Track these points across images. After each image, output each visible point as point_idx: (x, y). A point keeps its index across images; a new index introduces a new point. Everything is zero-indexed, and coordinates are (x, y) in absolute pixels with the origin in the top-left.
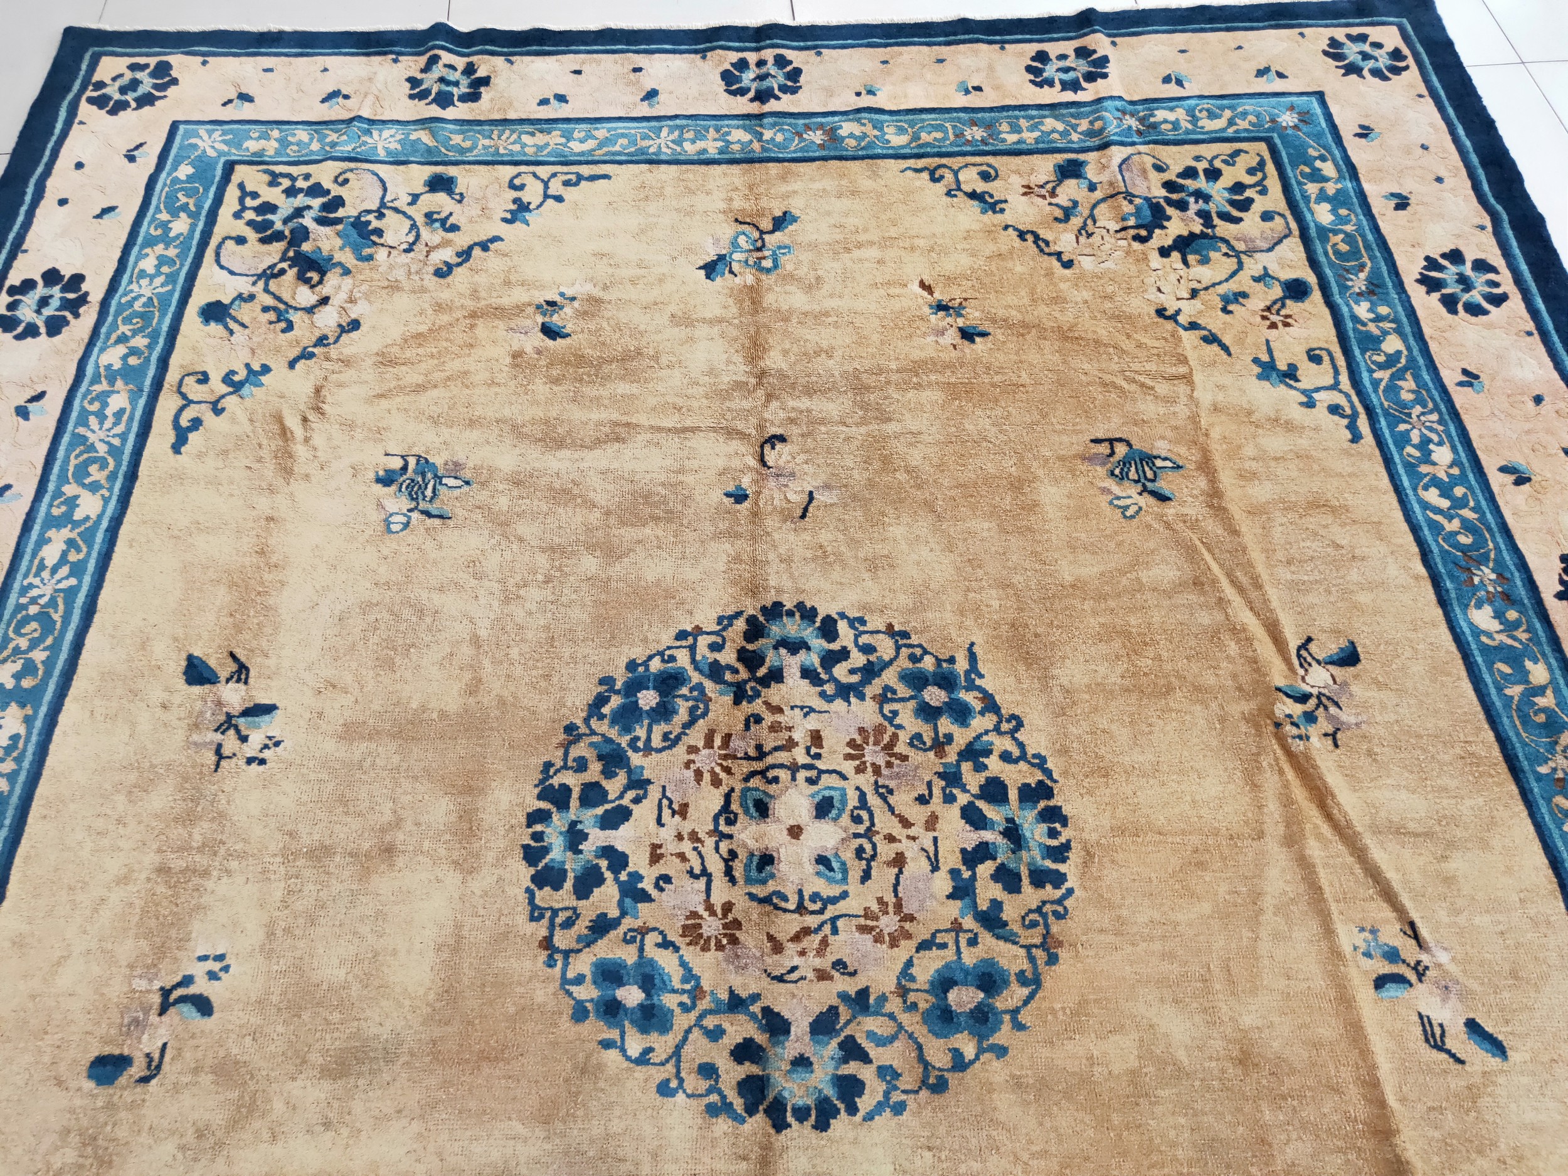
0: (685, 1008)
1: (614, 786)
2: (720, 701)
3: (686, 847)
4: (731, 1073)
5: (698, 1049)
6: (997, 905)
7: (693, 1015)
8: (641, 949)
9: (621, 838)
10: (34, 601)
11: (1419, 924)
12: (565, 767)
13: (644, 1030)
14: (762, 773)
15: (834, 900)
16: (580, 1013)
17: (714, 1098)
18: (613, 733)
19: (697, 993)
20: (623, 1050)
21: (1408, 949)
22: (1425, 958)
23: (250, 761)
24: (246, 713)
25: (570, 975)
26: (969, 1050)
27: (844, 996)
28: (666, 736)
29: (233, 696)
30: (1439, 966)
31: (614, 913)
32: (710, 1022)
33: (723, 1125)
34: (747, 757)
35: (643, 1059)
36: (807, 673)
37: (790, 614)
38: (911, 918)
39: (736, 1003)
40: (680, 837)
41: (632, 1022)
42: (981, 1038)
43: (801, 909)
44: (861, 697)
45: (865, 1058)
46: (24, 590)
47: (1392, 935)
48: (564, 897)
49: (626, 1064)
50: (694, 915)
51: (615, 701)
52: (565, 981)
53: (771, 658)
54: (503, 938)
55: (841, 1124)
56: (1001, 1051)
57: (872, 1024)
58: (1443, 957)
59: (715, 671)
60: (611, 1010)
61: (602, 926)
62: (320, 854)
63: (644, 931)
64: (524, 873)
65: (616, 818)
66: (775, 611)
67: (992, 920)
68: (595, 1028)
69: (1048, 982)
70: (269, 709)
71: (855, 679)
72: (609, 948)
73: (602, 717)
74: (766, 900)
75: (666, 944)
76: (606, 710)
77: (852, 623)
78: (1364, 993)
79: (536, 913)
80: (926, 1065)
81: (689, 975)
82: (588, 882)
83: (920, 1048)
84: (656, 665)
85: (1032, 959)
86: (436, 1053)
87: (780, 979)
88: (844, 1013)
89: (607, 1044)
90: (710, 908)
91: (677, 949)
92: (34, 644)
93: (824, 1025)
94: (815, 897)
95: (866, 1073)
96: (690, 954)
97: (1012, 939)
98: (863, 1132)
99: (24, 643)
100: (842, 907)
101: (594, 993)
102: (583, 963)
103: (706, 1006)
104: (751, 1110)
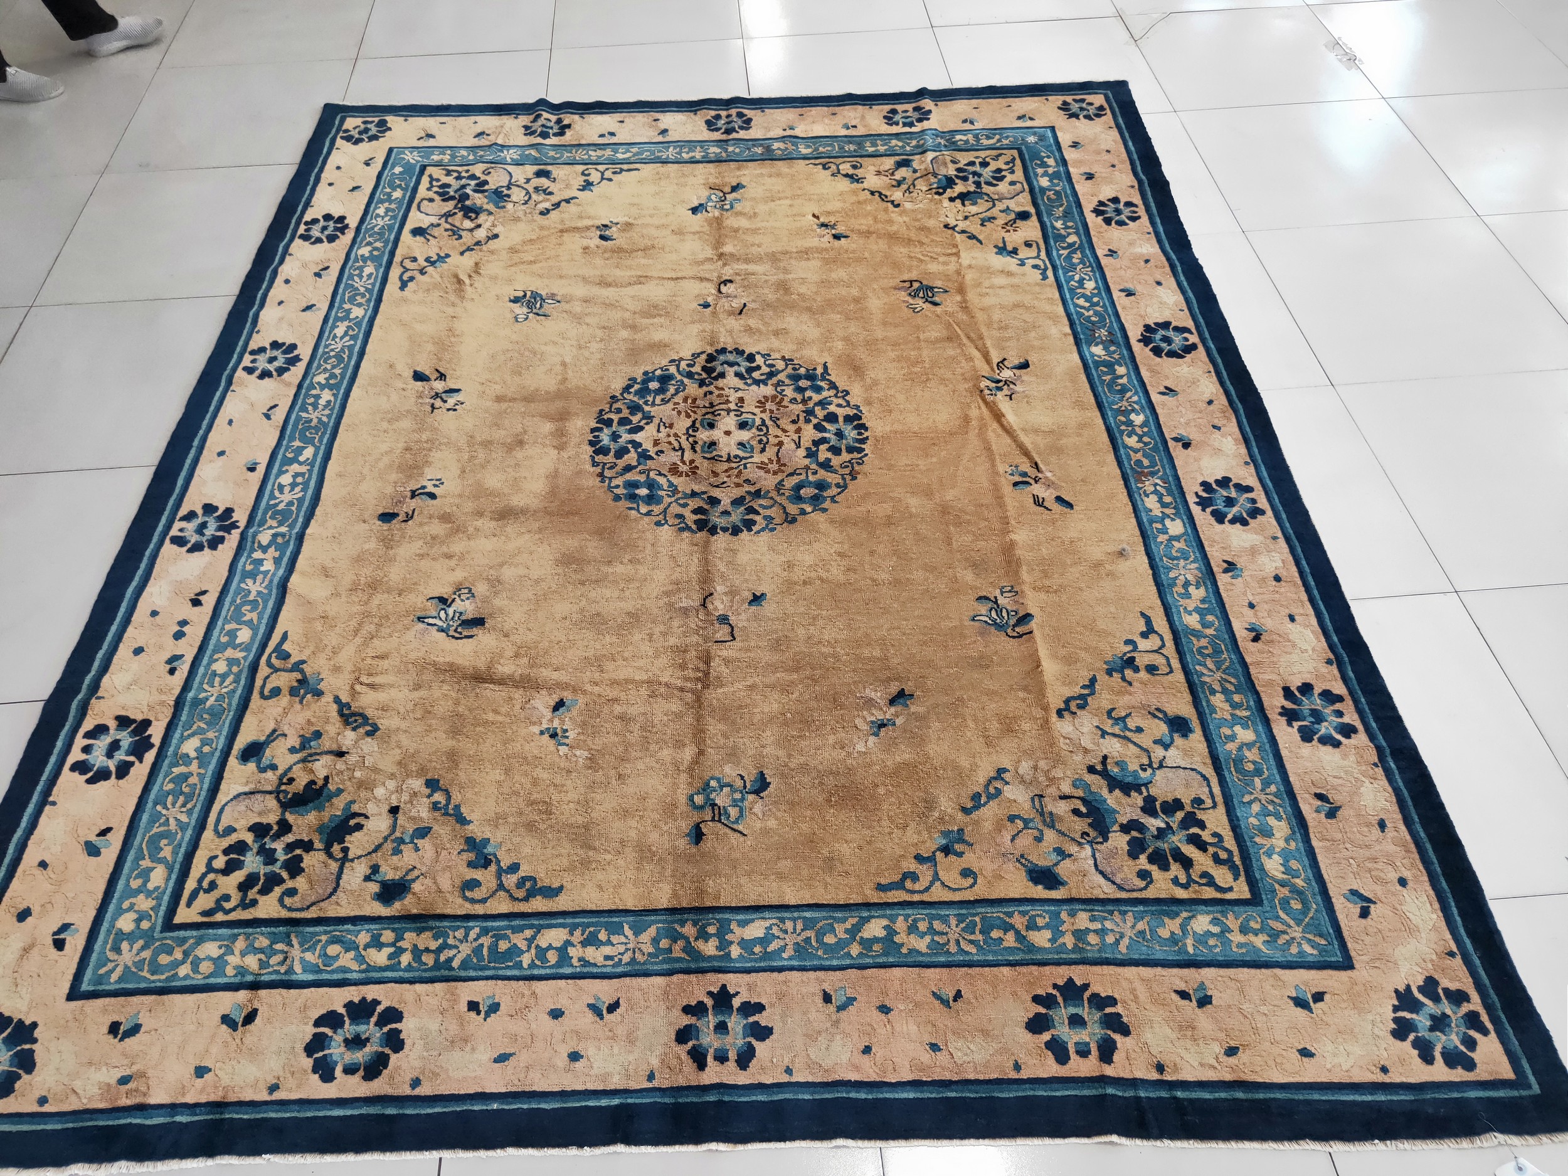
0: (669, 496)
1: (635, 419)
2: (692, 388)
3: (672, 439)
4: (691, 518)
5: (675, 509)
6: (829, 460)
7: (673, 499)
8: (648, 475)
9: (638, 437)
10: (332, 350)
11: (1039, 462)
12: (611, 411)
13: (649, 504)
14: (713, 413)
15: (746, 458)
16: (617, 498)
17: (682, 525)
18: (635, 399)
19: (675, 491)
20: (638, 511)
21: (1032, 472)
22: (1040, 475)
23: (448, 410)
24: (446, 392)
25: (612, 485)
26: (809, 509)
27: (748, 493)
28: (663, 400)
29: (439, 386)
30: (1046, 478)
31: (634, 463)
32: (681, 502)
33: (686, 534)
34: (705, 407)
35: (648, 514)
36: (738, 375)
37: (731, 352)
38: (785, 465)
39: (694, 494)
40: (669, 436)
41: (643, 501)
42: (815, 506)
43: (729, 460)
44: (766, 384)
45: (757, 513)
46: (326, 346)
47: (1026, 467)
48: (610, 458)
49: (639, 515)
50: (675, 464)
51: (637, 387)
52: (609, 487)
53: (719, 369)
54: (579, 473)
55: (745, 535)
56: (825, 510)
57: (762, 502)
58: (1049, 475)
59: (690, 375)
60: (633, 497)
61: (628, 468)
62: (487, 444)
63: (649, 470)
64: (590, 450)
65: (639, 429)
66: (723, 351)
67: (826, 465)
68: (624, 504)
69: (850, 487)
70: (458, 391)
71: (763, 377)
72: (630, 476)
73: (630, 393)
74: (713, 458)
75: (660, 474)
76: (632, 390)
77: (763, 356)
78: (1007, 489)
79: (595, 464)
80: (787, 514)
81: (671, 484)
82: (621, 452)
83: (784, 508)
84: (658, 372)
85: (844, 479)
86: (547, 512)
87: (717, 486)
88: (748, 498)
89: (631, 509)
90: (684, 463)
91: (665, 476)
92: (334, 367)
93: (737, 502)
94: (736, 456)
95: (758, 518)
96: (672, 479)
97: (836, 472)
98: (755, 538)
99: (329, 367)
100: (750, 460)
101: (625, 492)
102: (619, 481)
103: (680, 495)
104: (700, 529)
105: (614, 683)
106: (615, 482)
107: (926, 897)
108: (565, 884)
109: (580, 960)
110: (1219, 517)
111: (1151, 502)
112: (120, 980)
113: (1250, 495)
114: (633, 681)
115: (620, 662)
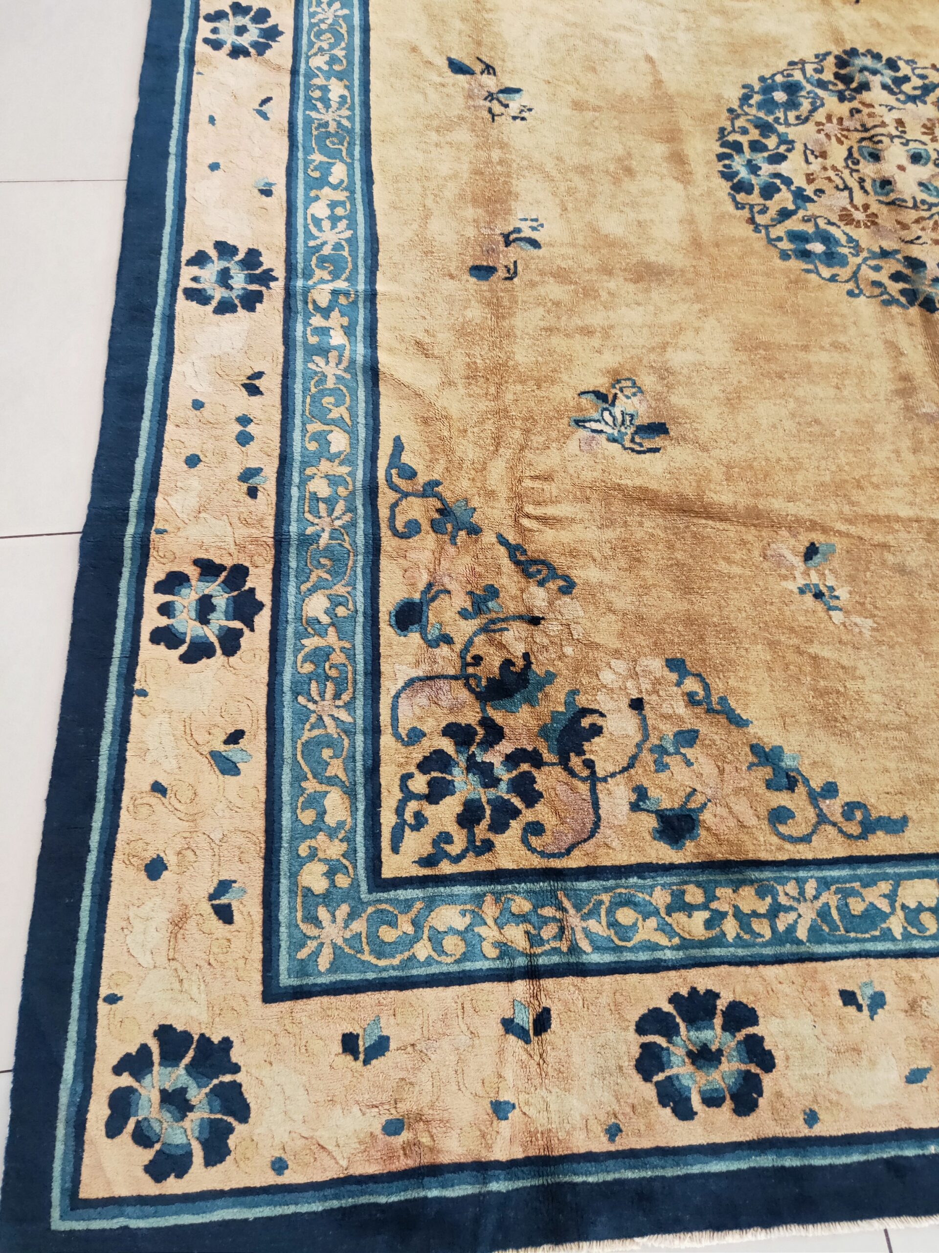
1: (771, 142)
2: (831, 103)
3: (831, 173)
4: (893, 286)
7: (860, 260)
8: (816, 225)
9: (784, 168)
10: (322, 21)
12: (734, 131)
13: (829, 265)
14: (870, 139)
16: (784, 255)
17: (885, 297)
18: (761, 114)
19: (857, 249)
20: (819, 274)
23: (514, 118)
24: (502, 91)
25: (772, 236)
28: (798, 118)
29: (490, 83)
31: (791, 207)
33: (895, 309)
34: (856, 130)
36: (885, 87)
37: (863, 55)
39: (884, 253)
40: (825, 169)
41: (820, 261)
44: (925, 103)
46: (312, 15)
50: (844, 209)
51: (757, 98)
52: (770, 240)
53: (858, 78)
59: (822, 84)
60: (805, 255)
61: (785, 214)
62: (584, 170)
63: (814, 217)
64: (726, 185)
65: (777, 159)
66: (853, 52)
68: (796, 264)
70: (518, 91)
71: (918, 92)
72: (793, 224)
73: (750, 106)
74: (892, 203)
75: (831, 223)
76: (752, 102)
77: (907, 62)
79: (739, 206)
81: (850, 239)
84: (779, 79)
86: (698, 272)
87: (911, 242)
89: (808, 271)
90: (856, 208)
91: (838, 226)
92: (332, 46)
94: (923, 202)
99: (325, 46)
101: (792, 246)
102: (779, 231)
103: (865, 254)
104: (911, 303)
105: (874, 519)
106: (775, 232)
108: (909, 813)
112: (334, 968)
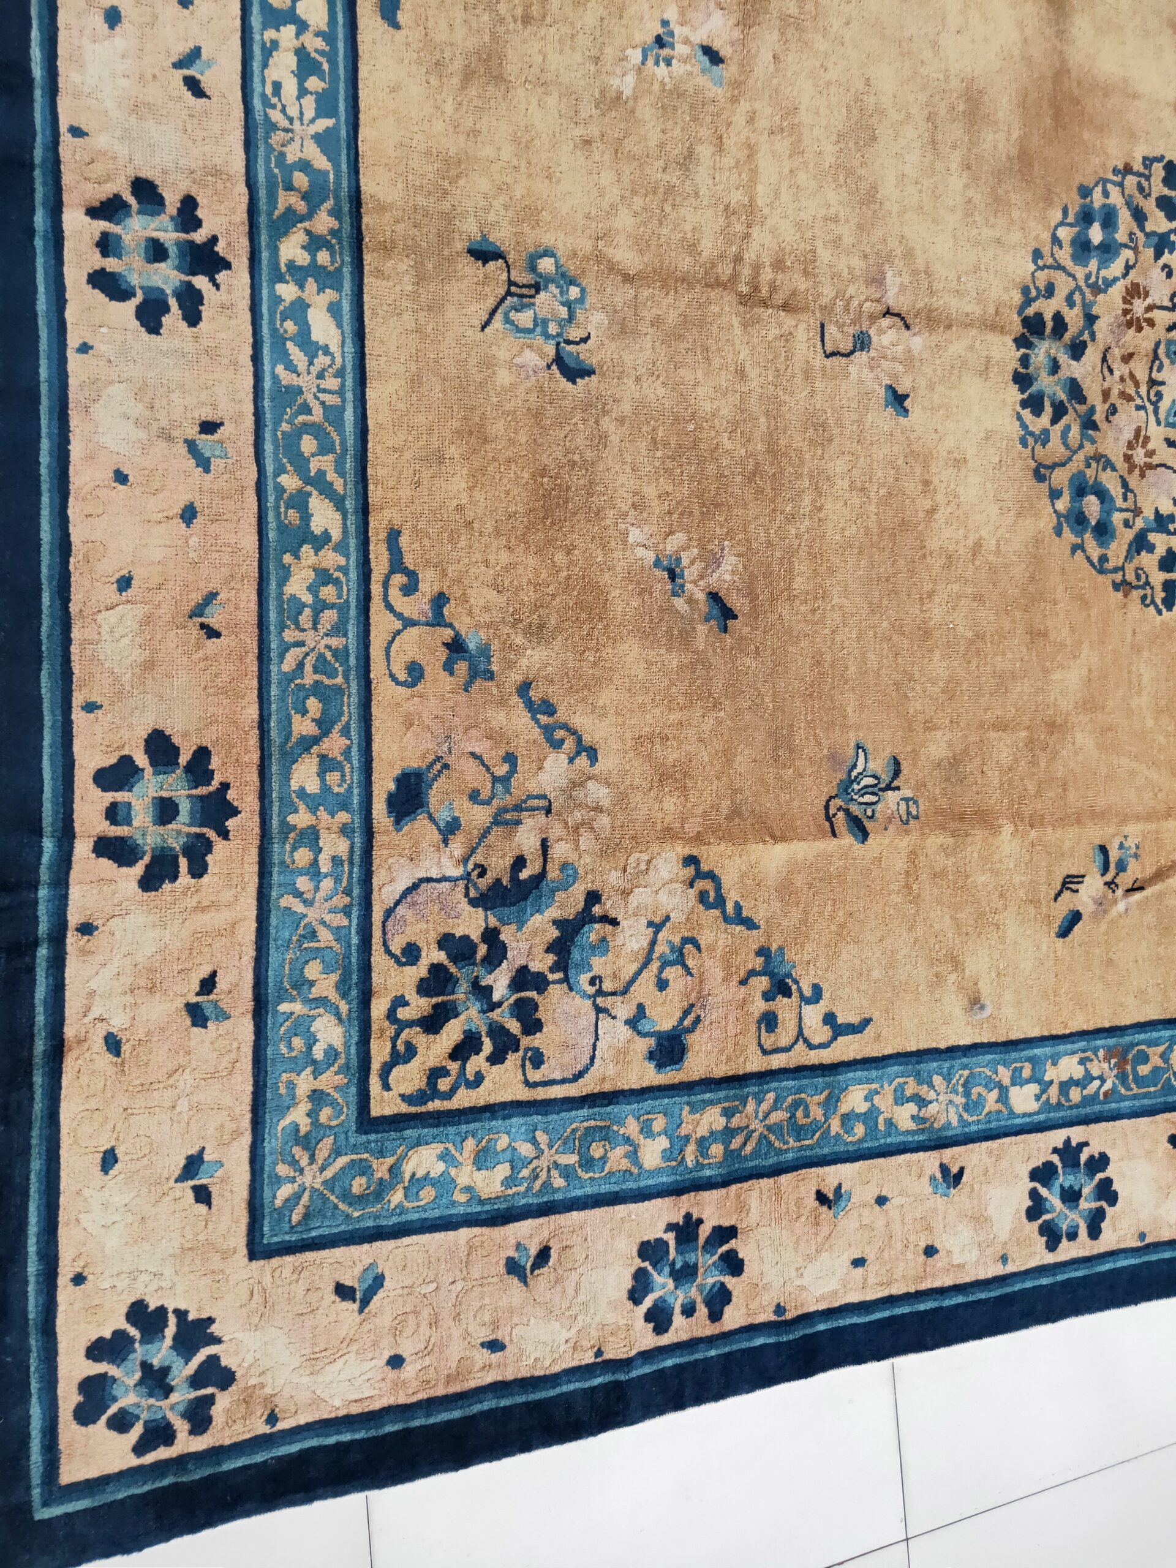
4: (1048, 308)
6: (1151, 548)
11: (1144, 893)
13: (1073, 242)
15: (1156, 412)
16: (1085, 192)
19: (1096, 290)
20: (1062, 224)
21: (1126, 880)
22: (1120, 892)
25: (1109, 186)
26: (1062, 505)
27: (1092, 410)
30: (1115, 902)
31: (1149, 227)
33: (1017, 298)
35: (1056, 241)
38: (1142, 475)
42: (1066, 517)
43: (1152, 383)
45: (1055, 421)
47: (1134, 871)
49: (1053, 225)
50: (1147, 294)
54: (1132, 136)
55: (1014, 395)
56: (1058, 532)
57: (1075, 432)
58: (1121, 906)
60: (1086, 217)
67: (1141, 543)
68: (1075, 204)
69: (1101, 578)
72: (1124, 217)
74: (1156, 356)
78: (1096, 834)
79: (1148, 161)
80: (1053, 467)
81: (1109, 283)
82: (1169, 208)
83: (1063, 465)
85: (1115, 570)
87: (1104, 360)
88: (1082, 409)
89: (1065, 211)
93: (1075, 390)
94: (1159, 395)
95: (1045, 419)
97: (1128, 557)
98: (1008, 411)
100: (1152, 418)
101: (1097, 205)
102: (1116, 198)
103: (1089, 296)
104: (1026, 322)
106: (1114, 191)
107: (376, 604)
108: (403, 32)
109: (275, 44)
110: (1043, 1174)
111: (1068, 1067)
113: (1083, 1231)
114: (753, 181)
115: (787, 165)
